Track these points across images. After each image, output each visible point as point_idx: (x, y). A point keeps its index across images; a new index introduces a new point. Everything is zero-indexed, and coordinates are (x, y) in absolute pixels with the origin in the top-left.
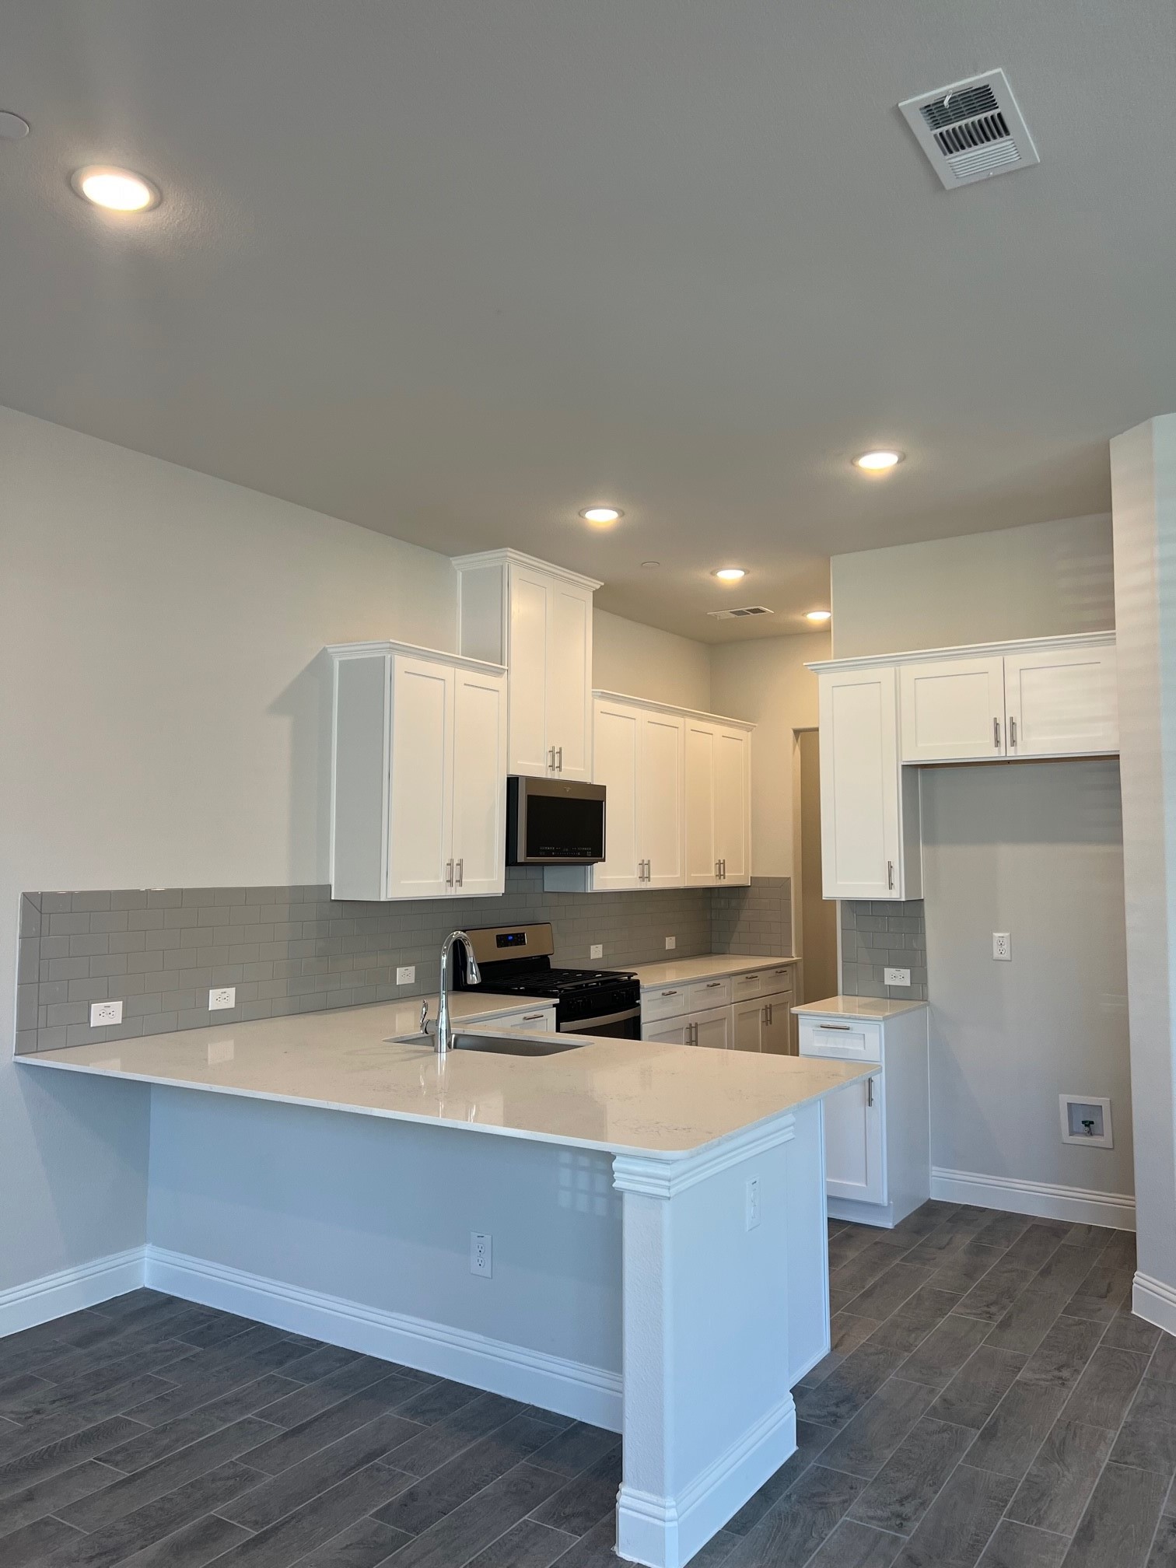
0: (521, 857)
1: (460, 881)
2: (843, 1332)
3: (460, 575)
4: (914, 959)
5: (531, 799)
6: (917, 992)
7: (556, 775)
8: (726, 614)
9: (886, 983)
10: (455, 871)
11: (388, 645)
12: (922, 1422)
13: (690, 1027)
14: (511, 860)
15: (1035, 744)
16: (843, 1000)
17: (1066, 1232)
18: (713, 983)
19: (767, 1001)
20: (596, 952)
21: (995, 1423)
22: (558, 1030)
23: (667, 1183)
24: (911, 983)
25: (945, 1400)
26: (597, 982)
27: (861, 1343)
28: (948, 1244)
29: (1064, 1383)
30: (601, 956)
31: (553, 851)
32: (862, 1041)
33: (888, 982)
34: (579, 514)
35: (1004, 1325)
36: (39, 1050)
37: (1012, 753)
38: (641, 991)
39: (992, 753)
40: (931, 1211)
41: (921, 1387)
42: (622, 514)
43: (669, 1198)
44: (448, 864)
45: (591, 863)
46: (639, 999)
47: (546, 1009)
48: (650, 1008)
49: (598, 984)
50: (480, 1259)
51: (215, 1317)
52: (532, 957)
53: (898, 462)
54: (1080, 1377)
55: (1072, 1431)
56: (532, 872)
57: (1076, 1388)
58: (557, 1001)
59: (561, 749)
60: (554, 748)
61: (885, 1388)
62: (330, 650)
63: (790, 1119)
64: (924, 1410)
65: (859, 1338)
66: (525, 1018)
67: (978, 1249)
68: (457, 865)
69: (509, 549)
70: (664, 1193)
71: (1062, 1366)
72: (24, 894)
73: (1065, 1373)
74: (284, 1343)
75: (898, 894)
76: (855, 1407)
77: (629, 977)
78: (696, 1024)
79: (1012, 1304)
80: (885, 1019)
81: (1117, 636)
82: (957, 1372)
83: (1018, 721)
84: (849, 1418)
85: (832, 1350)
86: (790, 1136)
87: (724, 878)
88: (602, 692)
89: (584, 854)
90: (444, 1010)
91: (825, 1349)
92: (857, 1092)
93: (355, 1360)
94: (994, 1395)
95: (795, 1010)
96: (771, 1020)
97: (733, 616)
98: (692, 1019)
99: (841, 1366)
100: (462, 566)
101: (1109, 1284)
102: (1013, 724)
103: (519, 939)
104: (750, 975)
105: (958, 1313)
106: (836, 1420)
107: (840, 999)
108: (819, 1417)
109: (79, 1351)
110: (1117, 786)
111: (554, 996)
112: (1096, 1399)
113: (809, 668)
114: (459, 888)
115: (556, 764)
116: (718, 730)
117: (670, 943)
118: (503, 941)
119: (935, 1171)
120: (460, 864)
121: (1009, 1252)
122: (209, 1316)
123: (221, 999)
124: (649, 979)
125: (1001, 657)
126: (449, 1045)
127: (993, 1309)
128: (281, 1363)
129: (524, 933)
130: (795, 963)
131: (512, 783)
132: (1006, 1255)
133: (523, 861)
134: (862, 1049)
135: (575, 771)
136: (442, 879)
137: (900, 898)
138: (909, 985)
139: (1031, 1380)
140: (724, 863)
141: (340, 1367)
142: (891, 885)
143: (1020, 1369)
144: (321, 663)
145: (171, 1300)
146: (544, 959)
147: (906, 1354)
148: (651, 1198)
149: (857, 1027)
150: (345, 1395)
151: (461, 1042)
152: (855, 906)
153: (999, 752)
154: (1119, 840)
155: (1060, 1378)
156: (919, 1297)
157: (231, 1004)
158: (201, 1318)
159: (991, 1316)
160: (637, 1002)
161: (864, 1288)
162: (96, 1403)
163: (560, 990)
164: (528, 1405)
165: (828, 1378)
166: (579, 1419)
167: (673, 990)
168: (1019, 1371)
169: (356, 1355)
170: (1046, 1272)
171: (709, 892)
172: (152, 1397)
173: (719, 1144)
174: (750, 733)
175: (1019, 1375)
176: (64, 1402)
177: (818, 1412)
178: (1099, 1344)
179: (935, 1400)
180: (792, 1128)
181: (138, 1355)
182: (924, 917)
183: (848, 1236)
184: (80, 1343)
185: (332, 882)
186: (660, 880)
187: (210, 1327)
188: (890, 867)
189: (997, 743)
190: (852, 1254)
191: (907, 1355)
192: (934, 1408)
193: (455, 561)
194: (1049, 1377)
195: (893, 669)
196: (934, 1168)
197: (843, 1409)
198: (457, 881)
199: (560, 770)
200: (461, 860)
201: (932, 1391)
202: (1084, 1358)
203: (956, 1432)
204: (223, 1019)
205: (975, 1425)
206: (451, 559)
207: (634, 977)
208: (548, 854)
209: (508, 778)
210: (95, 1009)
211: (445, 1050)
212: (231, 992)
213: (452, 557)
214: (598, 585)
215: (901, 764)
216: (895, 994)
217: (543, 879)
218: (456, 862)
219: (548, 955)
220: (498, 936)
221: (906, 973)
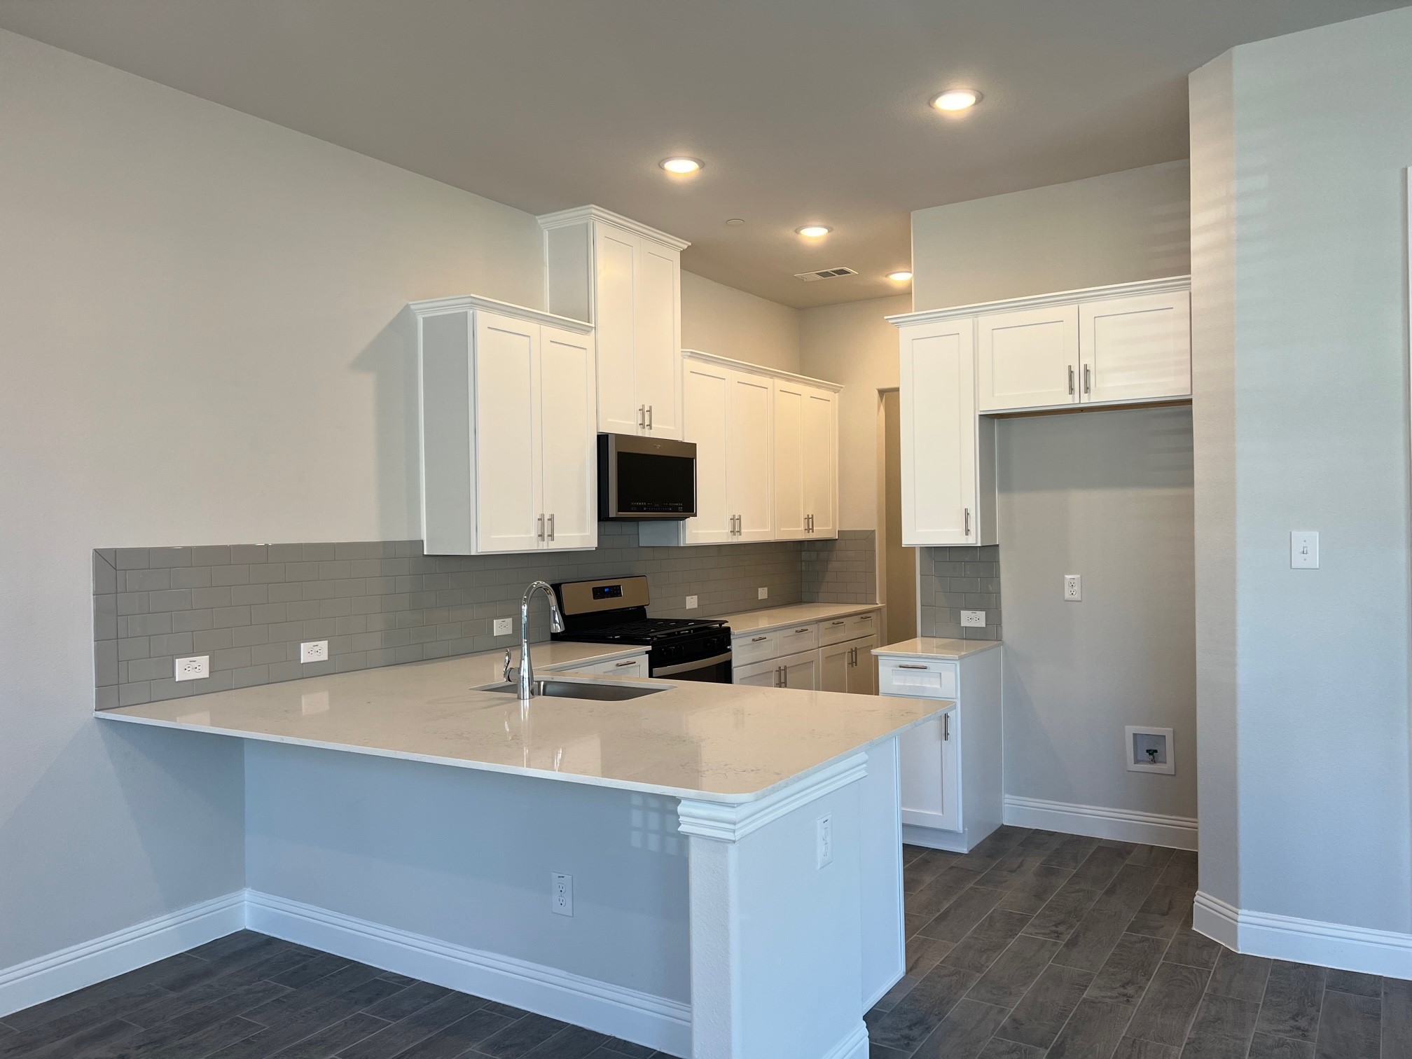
0: (613, 512)
1: (551, 536)
2: (919, 955)
3: (546, 233)
4: (989, 601)
5: (621, 456)
6: (991, 633)
7: (647, 433)
8: (812, 276)
9: (962, 625)
10: (547, 526)
11: (469, 300)
12: (991, 1042)
13: (779, 670)
14: (603, 516)
15: (1109, 390)
16: (922, 643)
17: (1129, 853)
18: (801, 630)
19: (853, 644)
20: (692, 602)
21: (1063, 1042)
22: (651, 675)
23: (732, 827)
24: (986, 624)
25: (1014, 1020)
26: (689, 630)
27: (935, 966)
28: (1019, 867)
29: (1128, 999)
30: (696, 606)
31: (644, 506)
32: (939, 679)
33: (965, 623)
34: (660, 167)
35: (1072, 943)
36: (122, 704)
37: (1086, 400)
38: (732, 637)
39: (1066, 401)
40: (1004, 835)
41: (991, 1007)
42: (702, 165)
43: (734, 842)
44: (539, 520)
45: (684, 518)
46: (730, 644)
47: (639, 656)
48: (740, 653)
49: (690, 632)
50: (561, 899)
51: (311, 957)
52: (629, 608)
53: (977, 102)
54: (1144, 993)
55: (1137, 1049)
56: (628, 528)
57: (1141, 1005)
58: (649, 648)
59: (650, 407)
60: (643, 406)
61: (957, 1010)
62: (412, 307)
63: (862, 756)
64: (994, 1030)
65: (933, 961)
66: (618, 665)
67: (1048, 871)
68: (549, 520)
69: (594, 206)
70: (729, 836)
71: (1127, 984)
72: (97, 552)
73: (1130, 990)
74: (376, 981)
75: (974, 539)
76: (928, 1029)
77: (720, 625)
78: (785, 667)
79: (1079, 923)
80: (961, 658)
81: (1192, 281)
82: (1026, 991)
83: (1091, 368)
84: (921, 1040)
85: (907, 973)
86: (864, 773)
87: (813, 532)
88: (691, 352)
89: (676, 510)
90: (526, 658)
91: (899, 971)
92: (933, 727)
93: (443, 996)
94: (1061, 1013)
95: (875, 651)
96: (856, 662)
97: (819, 277)
98: (781, 662)
99: (915, 989)
100: (548, 224)
101: (1170, 902)
102: (1087, 371)
103: (615, 592)
104: (836, 621)
105: (1028, 934)
106: (908, 1043)
107: (918, 640)
108: (892, 1040)
109: (173, 995)
110: (1190, 431)
111: (646, 643)
112: (1159, 1016)
113: (890, 321)
114: (551, 543)
115: (647, 423)
116: (807, 391)
117: (763, 593)
118: (599, 593)
119: (1008, 800)
120: (551, 519)
121: (1076, 873)
122: (305, 956)
123: (313, 652)
124: (739, 626)
125: (1076, 305)
126: (532, 692)
127: (1061, 928)
128: (370, 1001)
129: (620, 586)
130: (879, 609)
131: (603, 440)
132: (1074, 876)
133: (614, 516)
134: (938, 687)
135: (665, 429)
136: (534, 534)
137: (976, 543)
138: (984, 626)
139: (1097, 998)
140: (812, 518)
141: (428, 1004)
142: (967, 532)
143: (1086, 987)
144: (404, 320)
145: (271, 941)
146: (641, 610)
147: (977, 975)
148: (717, 841)
149: (933, 666)
150: (430, 1032)
151: (549, 688)
152: (934, 553)
153: (1073, 400)
154: (1191, 483)
155: (1125, 995)
156: (991, 917)
157: (324, 657)
158: (298, 958)
159: (1058, 935)
160: (729, 647)
161: (939, 911)
162: (181, 1047)
163: (652, 637)
164: (610, 1037)
165: (902, 1001)
166: (659, 1050)
167: (762, 636)
168: (1086, 990)
169: (445, 991)
170: (1110, 892)
171: (798, 547)
172: (237, 1040)
173: (787, 785)
174: (837, 394)
175: (1085, 994)
176: (150, 1047)
177: (891, 1035)
178: (1161, 961)
179: (1005, 1021)
180: (865, 765)
181: (229, 998)
182: (999, 562)
183: (926, 862)
184: (172, 988)
185: (425, 538)
186: (750, 534)
187: (304, 968)
188: (967, 514)
189: (1071, 390)
190: (928, 879)
191: (979, 976)
192: (1004, 1028)
193: (541, 220)
194: (1114, 994)
195: (971, 320)
196: (1007, 796)
197: (915, 1032)
198: (549, 536)
199: (651, 428)
200: (552, 516)
201: (1002, 1011)
202: (1148, 975)
203: (1025, 1053)
204: (316, 671)
205: (1042, 1044)
206: (537, 217)
207: (725, 625)
208: (640, 509)
209: (598, 436)
210: (180, 663)
211: (528, 698)
212: (324, 645)
213: (537, 215)
214: (684, 245)
215: (978, 414)
216: (973, 635)
217: (638, 534)
218: (547, 517)
219: (643, 606)
220: (593, 589)
221: (982, 614)
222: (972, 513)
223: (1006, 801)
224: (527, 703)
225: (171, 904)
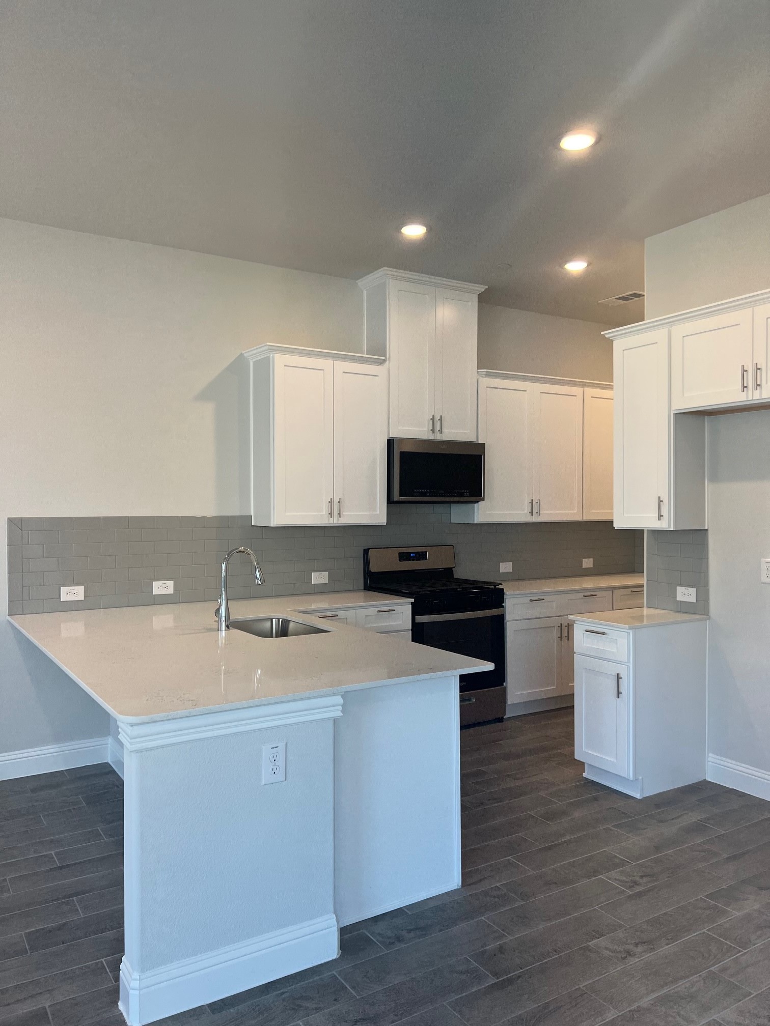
0: (398, 497)
1: (341, 514)
2: (492, 874)
3: (364, 292)
4: (700, 582)
5: (403, 454)
6: (700, 608)
7: (438, 437)
8: (614, 301)
9: (678, 599)
10: (337, 506)
11: (266, 348)
14: (390, 501)
20: (506, 568)
21: (520, 977)
23: (130, 740)
24: (696, 600)
25: (502, 947)
27: (492, 886)
28: (673, 819)
30: (510, 571)
31: (428, 492)
32: (616, 645)
33: (680, 598)
35: (638, 895)
36: (24, 613)
38: (505, 597)
41: (495, 932)
43: (132, 752)
44: (327, 502)
45: (477, 502)
46: (503, 603)
48: (514, 610)
54: (648, 955)
58: (413, 600)
60: (434, 416)
62: (245, 355)
63: (335, 700)
64: (473, 951)
66: (377, 611)
67: (696, 828)
69: (388, 268)
71: (644, 943)
72: (11, 520)
75: (669, 524)
77: (495, 586)
79: (666, 879)
80: (635, 628)
85: (462, 886)
86: (338, 714)
88: (488, 372)
89: (462, 495)
92: (607, 685)
98: (565, 620)
100: (364, 285)
103: (421, 556)
104: (636, 589)
106: (394, 943)
107: (645, 610)
108: (384, 936)
113: (607, 336)
114: (340, 519)
115: (438, 429)
117: (588, 563)
118: (403, 557)
119: (712, 758)
120: (339, 502)
121: (722, 835)
123: (163, 588)
124: (513, 589)
127: (644, 880)
129: (426, 552)
131: (390, 442)
132: (717, 836)
133: (396, 500)
134: (615, 651)
135: (457, 433)
136: (325, 512)
137: (670, 527)
138: (694, 601)
139: (600, 948)
142: (661, 517)
144: (238, 364)
149: (613, 633)
152: (656, 535)
153: (747, 397)
157: (171, 591)
159: (634, 885)
161: (554, 841)
165: (429, 908)
170: (735, 858)
173: (204, 714)
177: (390, 933)
178: (704, 930)
179: (494, 945)
180: (339, 707)
183: (596, 799)
185: (252, 514)
186: (552, 515)
188: (660, 501)
191: (518, 904)
192: (484, 951)
193: (361, 283)
194: (620, 949)
195: (667, 330)
196: (710, 755)
197: (410, 936)
198: (337, 514)
199: (442, 433)
200: (341, 499)
201: (500, 937)
202: (673, 940)
203: (477, 976)
204: (164, 600)
205: (500, 974)
206: (357, 282)
207: (500, 587)
208: (423, 495)
209: (388, 440)
210: (64, 590)
211: (224, 630)
212: (170, 584)
213: (358, 279)
214: (482, 288)
215: (672, 413)
216: (685, 608)
217: (450, 513)
218: (337, 500)
219: (452, 568)
220: (399, 554)
221: (693, 591)
222: (666, 501)
223: (710, 759)
224: (223, 633)
225: (59, 737)
